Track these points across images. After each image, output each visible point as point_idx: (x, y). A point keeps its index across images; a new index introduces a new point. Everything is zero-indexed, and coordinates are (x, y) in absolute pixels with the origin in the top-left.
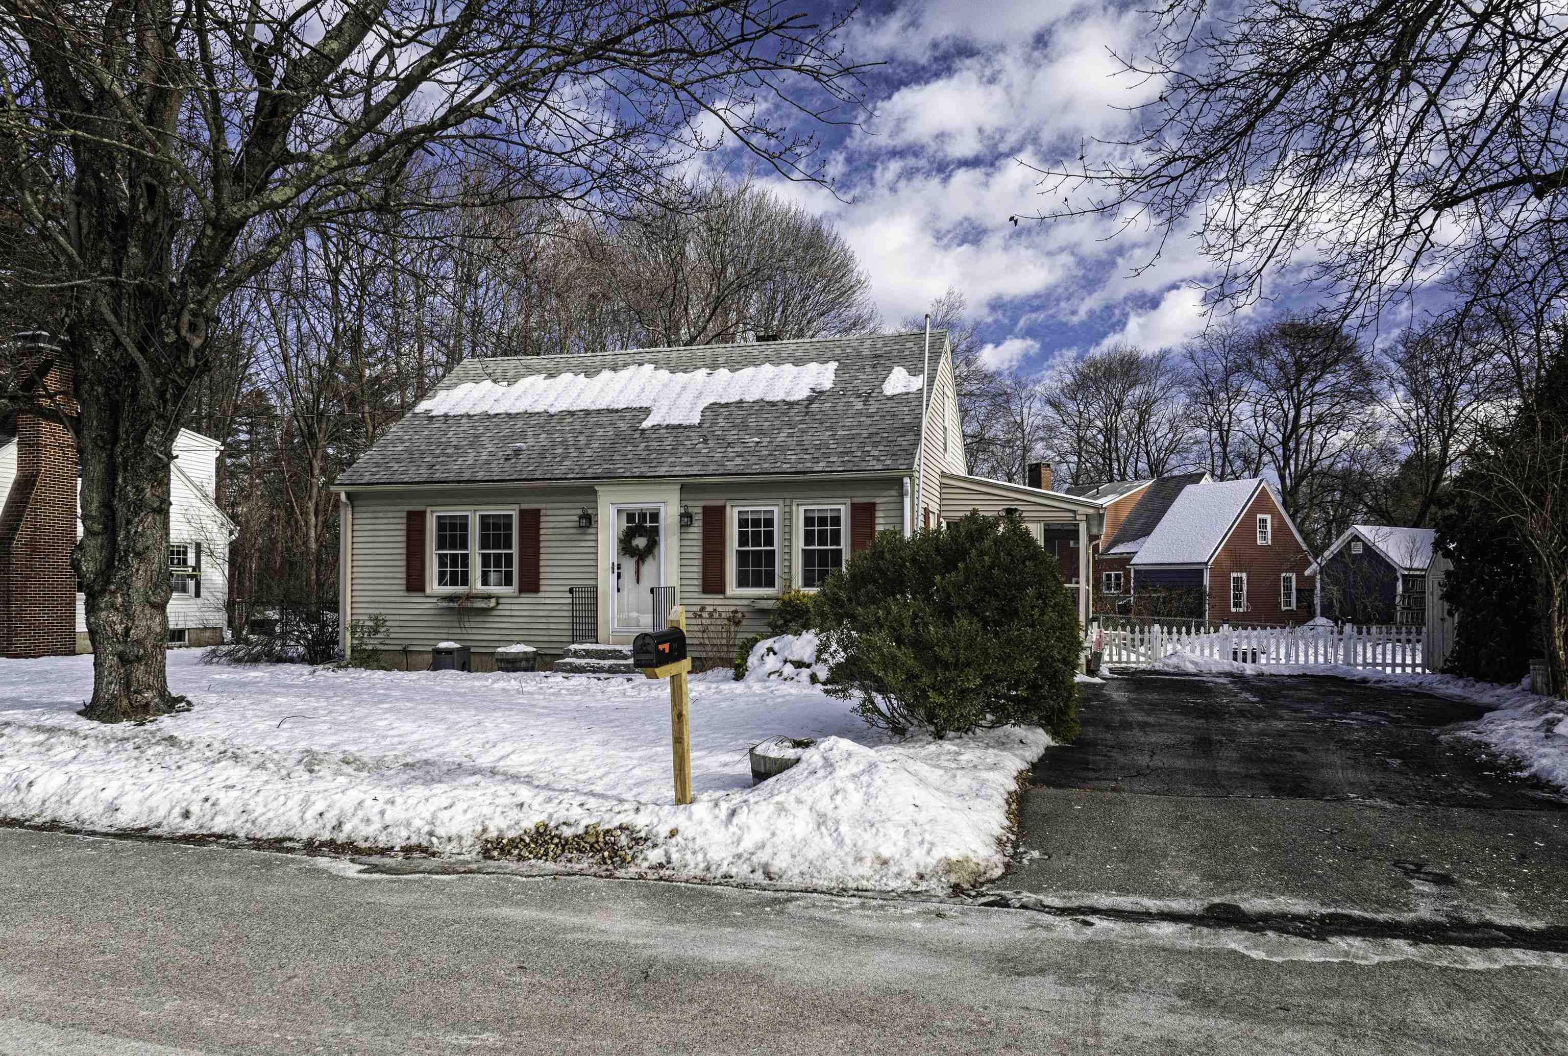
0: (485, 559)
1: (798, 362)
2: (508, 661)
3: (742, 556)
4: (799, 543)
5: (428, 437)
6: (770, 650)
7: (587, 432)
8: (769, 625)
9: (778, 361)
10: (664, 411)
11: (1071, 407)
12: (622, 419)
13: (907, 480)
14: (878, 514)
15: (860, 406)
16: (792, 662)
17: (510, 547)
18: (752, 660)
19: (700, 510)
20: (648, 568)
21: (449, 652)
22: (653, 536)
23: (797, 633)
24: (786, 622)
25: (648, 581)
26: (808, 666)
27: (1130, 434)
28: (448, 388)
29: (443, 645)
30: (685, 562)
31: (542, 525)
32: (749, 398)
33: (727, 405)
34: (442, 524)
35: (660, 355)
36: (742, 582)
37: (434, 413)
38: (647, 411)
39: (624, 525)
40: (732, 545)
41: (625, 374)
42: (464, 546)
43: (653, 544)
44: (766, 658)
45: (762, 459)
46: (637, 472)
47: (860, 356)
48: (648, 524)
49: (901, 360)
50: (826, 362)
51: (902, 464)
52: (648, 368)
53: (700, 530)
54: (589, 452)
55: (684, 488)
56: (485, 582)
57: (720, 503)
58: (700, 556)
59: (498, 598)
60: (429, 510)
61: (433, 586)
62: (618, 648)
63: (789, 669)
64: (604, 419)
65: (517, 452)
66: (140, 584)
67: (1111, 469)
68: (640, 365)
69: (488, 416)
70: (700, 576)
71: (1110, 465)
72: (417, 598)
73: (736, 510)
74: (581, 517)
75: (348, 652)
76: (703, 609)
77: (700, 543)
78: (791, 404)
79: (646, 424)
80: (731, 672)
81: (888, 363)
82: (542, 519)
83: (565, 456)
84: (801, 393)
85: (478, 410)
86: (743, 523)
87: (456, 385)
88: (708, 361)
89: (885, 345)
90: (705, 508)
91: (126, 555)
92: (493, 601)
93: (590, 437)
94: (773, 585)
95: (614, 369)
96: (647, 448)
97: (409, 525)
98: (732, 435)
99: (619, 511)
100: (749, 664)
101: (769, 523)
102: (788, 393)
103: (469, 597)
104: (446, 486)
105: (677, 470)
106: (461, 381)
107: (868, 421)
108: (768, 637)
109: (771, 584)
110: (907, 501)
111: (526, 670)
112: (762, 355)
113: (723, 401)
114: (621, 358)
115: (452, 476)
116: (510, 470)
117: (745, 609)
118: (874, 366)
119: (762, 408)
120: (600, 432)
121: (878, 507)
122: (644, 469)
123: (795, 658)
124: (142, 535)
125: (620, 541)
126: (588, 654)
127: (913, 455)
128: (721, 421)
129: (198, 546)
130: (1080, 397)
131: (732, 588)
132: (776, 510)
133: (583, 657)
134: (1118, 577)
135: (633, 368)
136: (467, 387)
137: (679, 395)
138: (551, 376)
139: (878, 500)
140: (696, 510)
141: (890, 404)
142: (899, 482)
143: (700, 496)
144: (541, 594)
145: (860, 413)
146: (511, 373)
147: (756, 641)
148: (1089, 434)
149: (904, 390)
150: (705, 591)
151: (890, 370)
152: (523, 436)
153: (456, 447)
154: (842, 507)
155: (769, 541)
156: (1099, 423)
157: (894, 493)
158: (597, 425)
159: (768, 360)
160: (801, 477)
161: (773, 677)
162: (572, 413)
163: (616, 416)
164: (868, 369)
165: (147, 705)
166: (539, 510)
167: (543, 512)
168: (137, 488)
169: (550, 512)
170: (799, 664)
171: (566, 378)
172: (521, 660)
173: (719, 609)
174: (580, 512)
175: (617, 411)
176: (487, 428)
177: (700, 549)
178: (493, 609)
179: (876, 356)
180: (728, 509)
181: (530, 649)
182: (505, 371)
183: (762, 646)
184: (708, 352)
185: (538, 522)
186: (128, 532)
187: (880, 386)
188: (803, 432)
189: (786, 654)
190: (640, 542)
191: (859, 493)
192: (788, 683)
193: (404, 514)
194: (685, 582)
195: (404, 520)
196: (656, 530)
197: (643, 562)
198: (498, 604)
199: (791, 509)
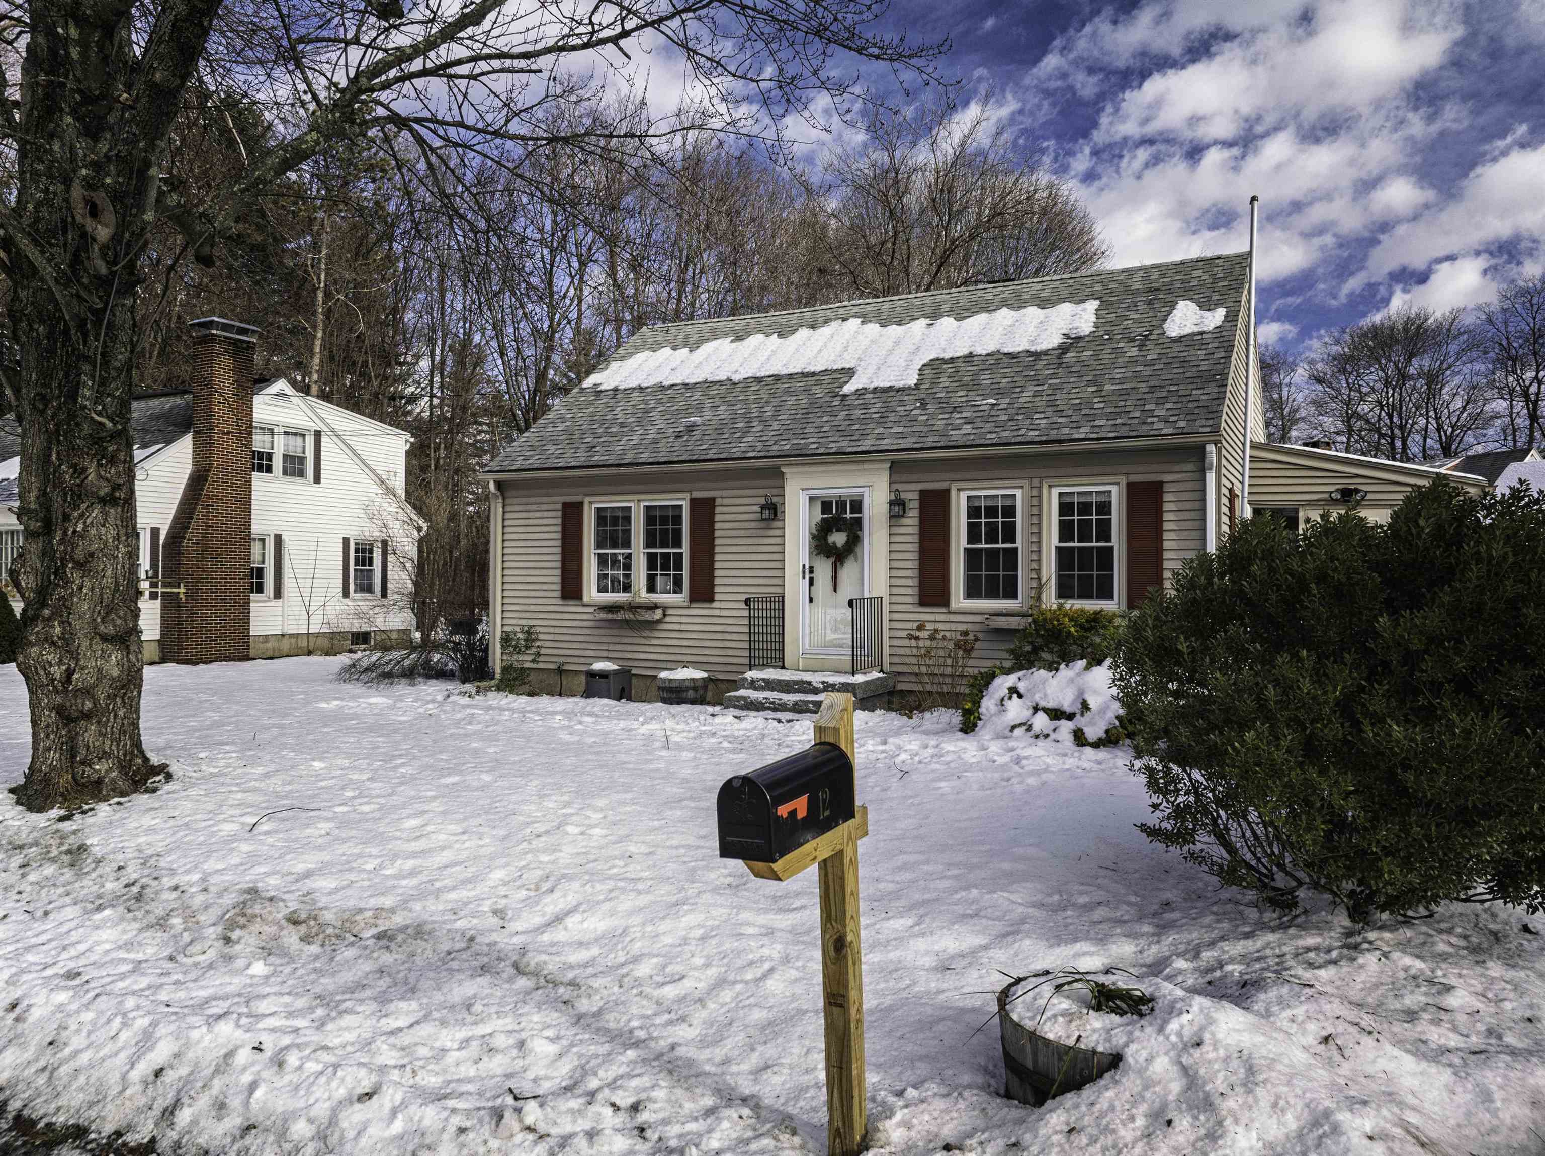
0: (652, 560)
1: (1044, 303)
2: (670, 690)
3: (972, 556)
4: (1052, 538)
5: (592, 415)
6: (1013, 690)
7: (775, 402)
8: (1012, 652)
9: (1017, 303)
10: (871, 370)
12: (819, 383)
13: (1211, 448)
14: (1167, 497)
15: (1134, 352)
16: (1046, 710)
17: (680, 546)
18: (988, 704)
19: (916, 496)
20: (848, 572)
21: (604, 675)
22: (855, 529)
23: (1053, 667)
24: (1036, 650)
25: (848, 590)
26: (1070, 717)
28: (622, 358)
29: (599, 666)
30: (896, 564)
31: (718, 518)
32: (980, 350)
33: (952, 360)
34: (602, 516)
35: (869, 308)
36: (972, 591)
37: (602, 388)
38: (849, 373)
39: (818, 516)
40: (959, 541)
41: (825, 331)
42: (627, 544)
43: (855, 540)
44: (1007, 702)
45: (1002, 426)
46: (834, 447)
47: (1128, 290)
48: (848, 515)
49: (1187, 293)
50: (1083, 301)
51: (1202, 425)
52: (855, 322)
53: (916, 521)
54: (775, 425)
55: (896, 468)
56: (651, 588)
57: (943, 486)
58: (915, 556)
59: (665, 608)
60: (587, 500)
61: (592, 593)
62: (807, 677)
63: (1041, 721)
64: (798, 385)
65: (691, 428)
66: (85, 606)
68: (844, 320)
69: (662, 388)
70: (916, 582)
72: (572, 607)
73: (964, 495)
74: (763, 507)
75: (498, 671)
76: (920, 628)
77: (916, 539)
78: (1037, 355)
79: (848, 388)
80: (956, 717)
81: (1169, 298)
82: (718, 510)
83: (746, 432)
84: (1051, 340)
85: (652, 381)
86: (973, 511)
87: (632, 354)
88: (929, 310)
89: (1163, 276)
90: (922, 492)
91: (64, 566)
92: (659, 612)
93: (778, 409)
94: (1015, 596)
95: (813, 327)
96: (848, 418)
97: (564, 517)
98: (960, 396)
99: (811, 499)
100: (982, 710)
101: (1010, 511)
102: (1032, 342)
103: (633, 607)
104: (605, 471)
105: (886, 444)
106: (637, 350)
107: (1147, 371)
108: (1009, 672)
109: (1012, 593)
110: (1211, 478)
111: (693, 702)
112: (997, 299)
113: (947, 356)
114: (821, 313)
115: (612, 460)
116: (679, 451)
117: (977, 627)
118: (1150, 302)
119: (998, 362)
120: (792, 401)
121: (1166, 487)
122: (844, 445)
123: (1050, 705)
124: (82, 537)
125: (814, 537)
126: (769, 685)
127: (1217, 414)
128: (945, 381)
129: (385, 543)
131: (959, 599)
132: (1019, 493)
133: (762, 688)
135: (834, 324)
136: (641, 357)
137: (890, 352)
138: (739, 339)
139: (1167, 478)
140: (911, 496)
141: (1176, 347)
142: (1199, 452)
143: (915, 477)
144: (715, 605)
145: (1134, 361)
146: (695, 337)
147: (993, 676)
149: (1196, 329)
150: (922, 603)
151: (1173, 306)
152: (700, 408)
153: (622, 425)
154: (1114, 489)
155: (1010, 536)
157: (1190, 467)
158: (788, 391)
159: (1005, 303)
160: (1055, 448)
161: (1018, 732)
162: (759, 380)
163: (811, 381)
164: (1141, 306)
165: (99, 782)
166: (714, 499)
167: (719, 501)
168: (74, 467)
169: (726, 501)
170: (1056, 714)
171: (756, 340)
172: (687, 689)
173: (941, 626)
174: (762, 501)
175: (813, 374)
176: (659, 402)
177: (916, 547)
178: (659, 621)
179: (1150, 290)
180: (953, 493)
181: (699, 674)
182: (687, 337)
183: (1003, 683)
184: (928, 300)
185: (712, 514)
186: (65, 532)
187: (1160, 326)
188: (1056, 388)
189: (1037, 697)
190: (838, 539)
191: (1141, 468)
192: (1041, 743)
193: (559, 506)
194: (896, 590)
195: (559, 514)
196: (858, 522)
197: (842, 564)
198: (665, 615)
199: (1040, 492)
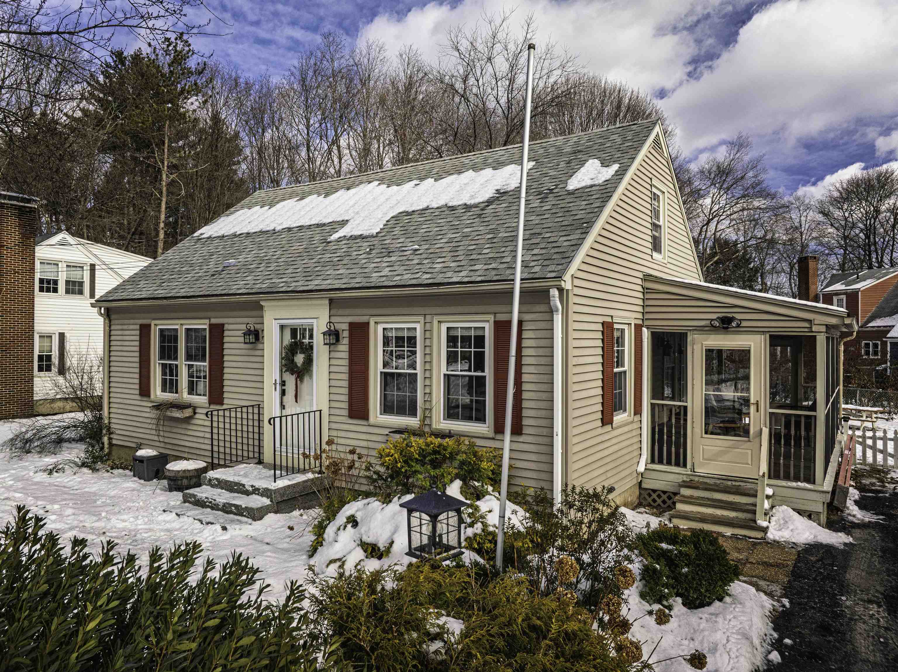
0: (191, 370)
1: (499, 166)
2: (173, 479)
3: (386, 379)
4: (441, 367)
6: (351, 517)
9: (482, 166)
10: (357, 222)
11: (837, 213)
13: (554, 292)
14: (526, 334)
15: (536, 203)
16: (366, 545)
18: (330, 531)
19: (346, 327)
20: (304, 386)
22: (309, 353)
25: (304, 402)
27: (886, 231)
29: (142, 452)
31: (226, 339)
32: (436, 204)
33: (412, 213)
34: (162, 335)
35: (390, 173)
36: (386, 408)
37: (203, 236)
38: (345, 224)
39: (287, 340)
40: (377, 366)
41: (333, 197)
42: (176, 357)
43: (309, 361)
47: (559, 153)
48: (306, 341)
49: (598, 153)
51: (551, 271)
53: (346, 348)
55: (333, 303)
56: (190, 391)
57: (363, 319)
58: (346, 377)
59: (195, 407)
60: (153, 323)
61: (157, 392)
64: (308, 234)
65: (225, 268)
67: (870, 259)
69: (233, 236)
70: (347, 398)
71: (870, 255)
72: (145, 402)
73: (380, 327)
74: (245, 333)
77: (347, 362)
78: (469, 208)
79: (335, 237)
81: (583, 157)
82: (226, 333)
84: (485, 195)
86: (387, 341)
87: (236, 211)
88: (421, 174)
89: (589, 140)
90: (351, 324)
92: (192, 410)
94: (416, 414)
96: (319, 260)
97: (141, 335)
98: (398, 244)
99: (282, 327)
101: (412, 341)
102: (472, 197)
103: (180, 405)
104: (165, 302)
105: (326, 284)
107: (537, 220)
109: (413, 412)
110: (558, 319)
112: (470, 163)
113: (412, 209)
116: (205, 286)
118: (569, 162)
119: (442, 213)
121: (525, 326)
123: (371, 540)
125: (282, 357)
127: (569, 259)
128: (397, 230)
130: (845, 206)
131: (376, 414)
132: (418, 327)
133: (216, 486)
134: (875, 346)
138: (302, 198)
139: (526, 317)
140: (343, 327)
141: (569, 199)
143: (348, 311)
147: (346, 500)
148: (853, 233)
149: (589, 183)
150: (351, 416)
151: (582, 163)
152: (241, 253)
154: (486, 325)
155: (412, 362)
156: (860, 225)
157: (541, 308)
160: (442, 290)
162: (290, 230)
163: (319, 230)
164: (562, 165)
166: (223, 325)
167: (226, 327)
169: (230, 327)
173: (363, 436)
175: (323, 225)
178: (190, 418)
179: (574, 152)
180: (372, 324)
184: (428, 166)
185: (223, 336)
187: (566, 182)
189: (365, 529)
190: (300, 359)
191: (505, 308)
193: (138, 327)
194: (334, 404)
195: (138, 332)
196: (311, 347)
197: (302, 381)
198: (195, 413)
199: (432, 327)
